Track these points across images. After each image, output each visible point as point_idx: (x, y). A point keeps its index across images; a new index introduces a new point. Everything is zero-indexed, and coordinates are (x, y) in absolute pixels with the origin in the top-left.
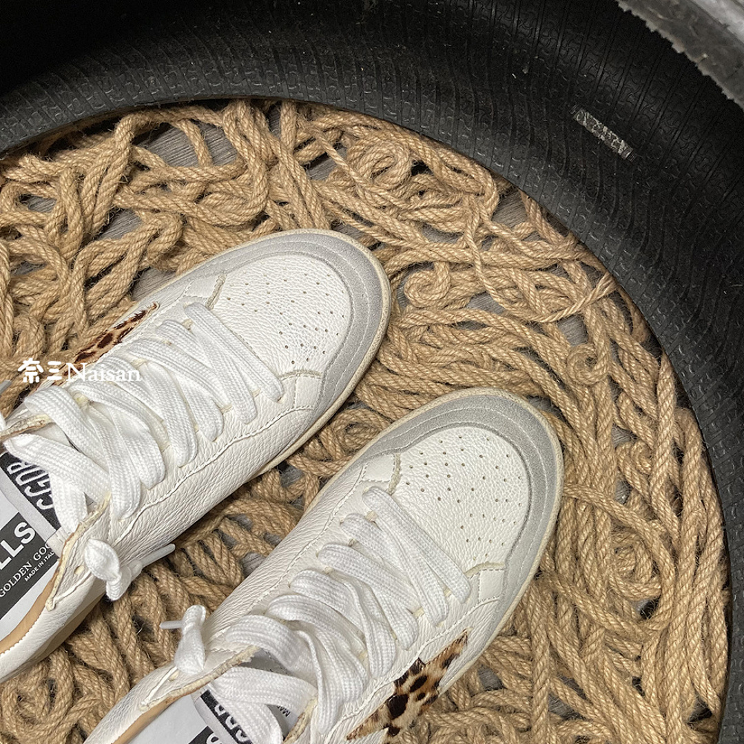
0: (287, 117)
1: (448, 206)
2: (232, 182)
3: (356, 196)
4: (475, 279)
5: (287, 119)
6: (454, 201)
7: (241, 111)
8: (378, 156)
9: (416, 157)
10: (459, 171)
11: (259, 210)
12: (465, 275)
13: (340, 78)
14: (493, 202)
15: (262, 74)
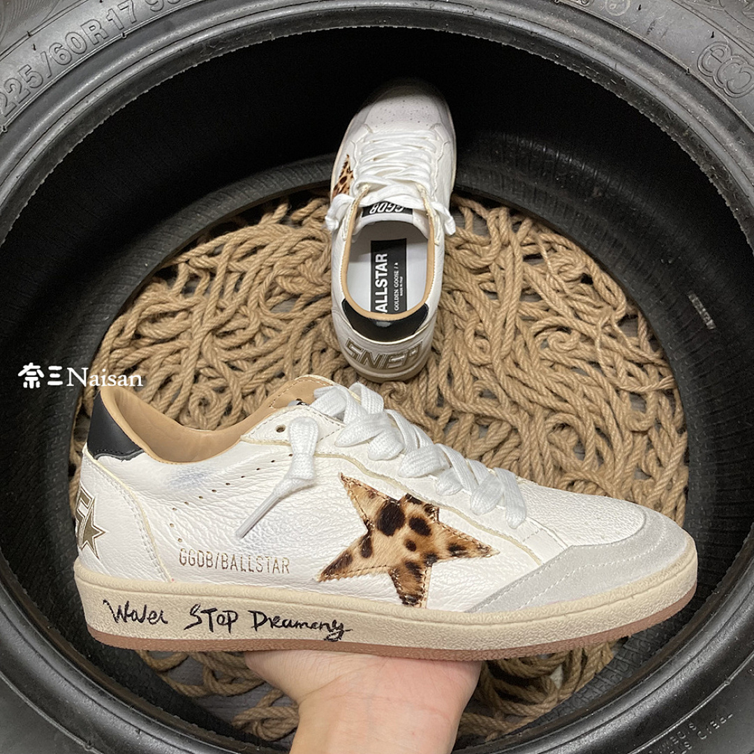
0: (526, 226)
1: (595, 307)
2: (479, 246)
3: (545, 279)
4: (594, 352)
5: (525, 227)
6: (599, 305)
7: (503, 212)
8: (567, 262)
9: (586, 271)
10: (609, 290)
11: (487, 264)
12: (588, 347)
13: (565, 214)
14: (621, 313)
15: (524, 196)
